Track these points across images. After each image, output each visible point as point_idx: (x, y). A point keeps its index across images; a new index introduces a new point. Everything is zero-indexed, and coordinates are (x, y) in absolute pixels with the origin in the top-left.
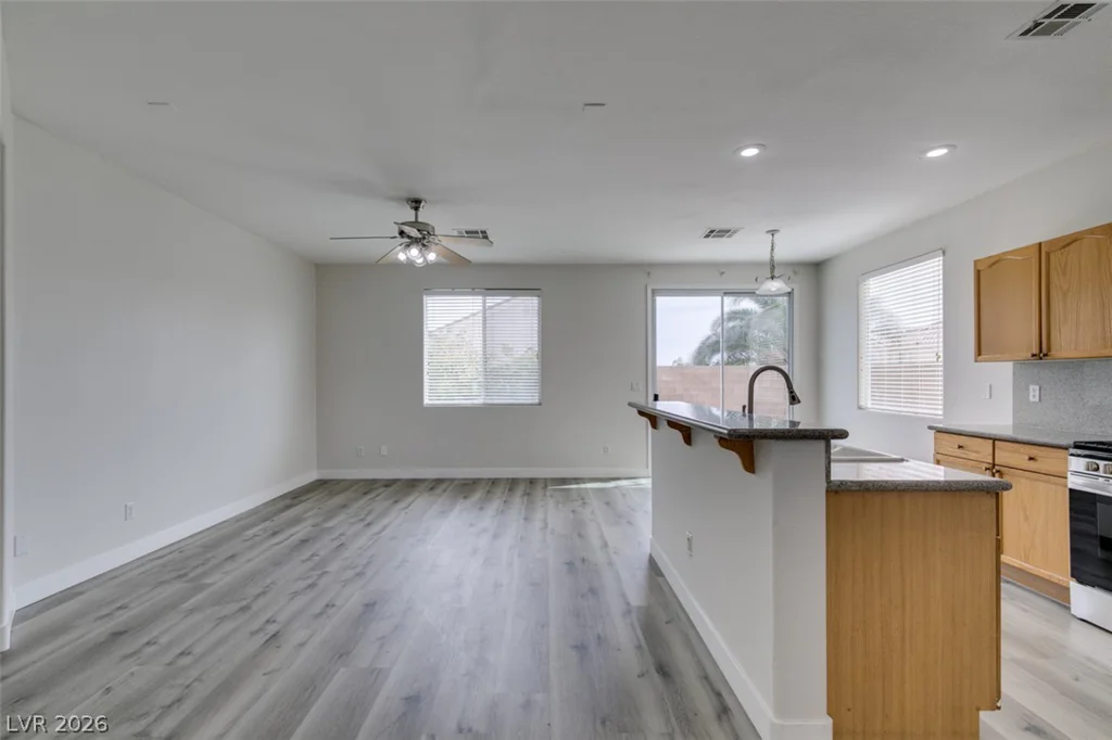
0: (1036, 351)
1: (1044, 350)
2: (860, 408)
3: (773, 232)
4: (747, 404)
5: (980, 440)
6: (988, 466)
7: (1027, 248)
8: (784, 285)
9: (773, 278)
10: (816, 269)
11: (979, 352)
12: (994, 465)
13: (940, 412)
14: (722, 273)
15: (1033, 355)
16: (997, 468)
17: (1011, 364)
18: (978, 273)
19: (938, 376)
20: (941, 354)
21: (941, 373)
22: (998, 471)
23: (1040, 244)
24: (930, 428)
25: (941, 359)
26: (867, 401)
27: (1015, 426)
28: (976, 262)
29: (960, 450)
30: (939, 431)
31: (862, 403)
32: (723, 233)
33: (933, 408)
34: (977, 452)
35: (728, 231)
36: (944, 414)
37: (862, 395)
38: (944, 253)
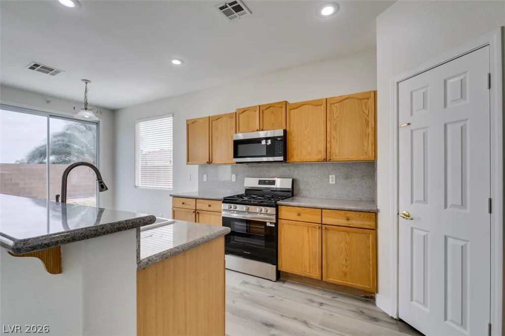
0: (208, 161)
1: (211, 160)
2: (135, 187)
3: (87, 81)
4: (60, 193)
5: (191, 200)
6: (193, 211)
7: (205, 118)
8: (94, 115)
9: (86, 109)
10: (113, 113)
11: (188, 161)
12: (196, 210)
13: (172, 187)
14: (48, 102)
15: (207, 162)
16: (197, 211)
17: (198, 165)
18: (188, 125)
19: (170, 171)
20: (172, 161)
21: (172, 170)
22: (198, 213)
23: (209, 117)
24: (171, 195)
25: (172, 163)
26: (139, 183)
27: (199, 191)
28: (187, 120)
29: (183, 205)
30: (174, 197)
31: (137, 184)
32: (47, 70)
33: (168, 185)
34: (190, 205)
35: (52, 70)
36: (173, 188)
37: (137, 180)
38: (173, 115)
